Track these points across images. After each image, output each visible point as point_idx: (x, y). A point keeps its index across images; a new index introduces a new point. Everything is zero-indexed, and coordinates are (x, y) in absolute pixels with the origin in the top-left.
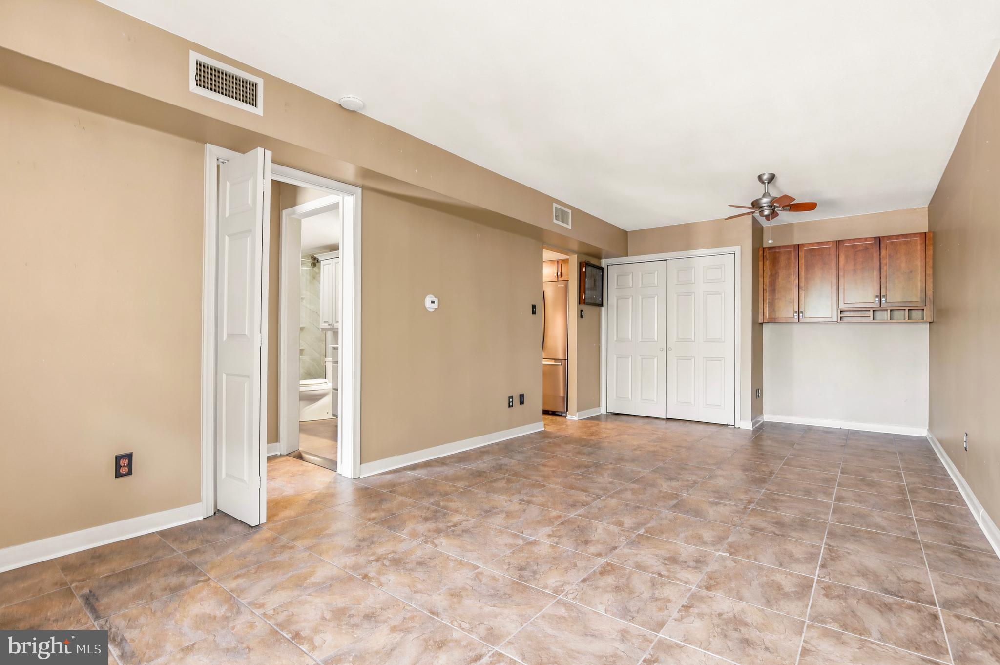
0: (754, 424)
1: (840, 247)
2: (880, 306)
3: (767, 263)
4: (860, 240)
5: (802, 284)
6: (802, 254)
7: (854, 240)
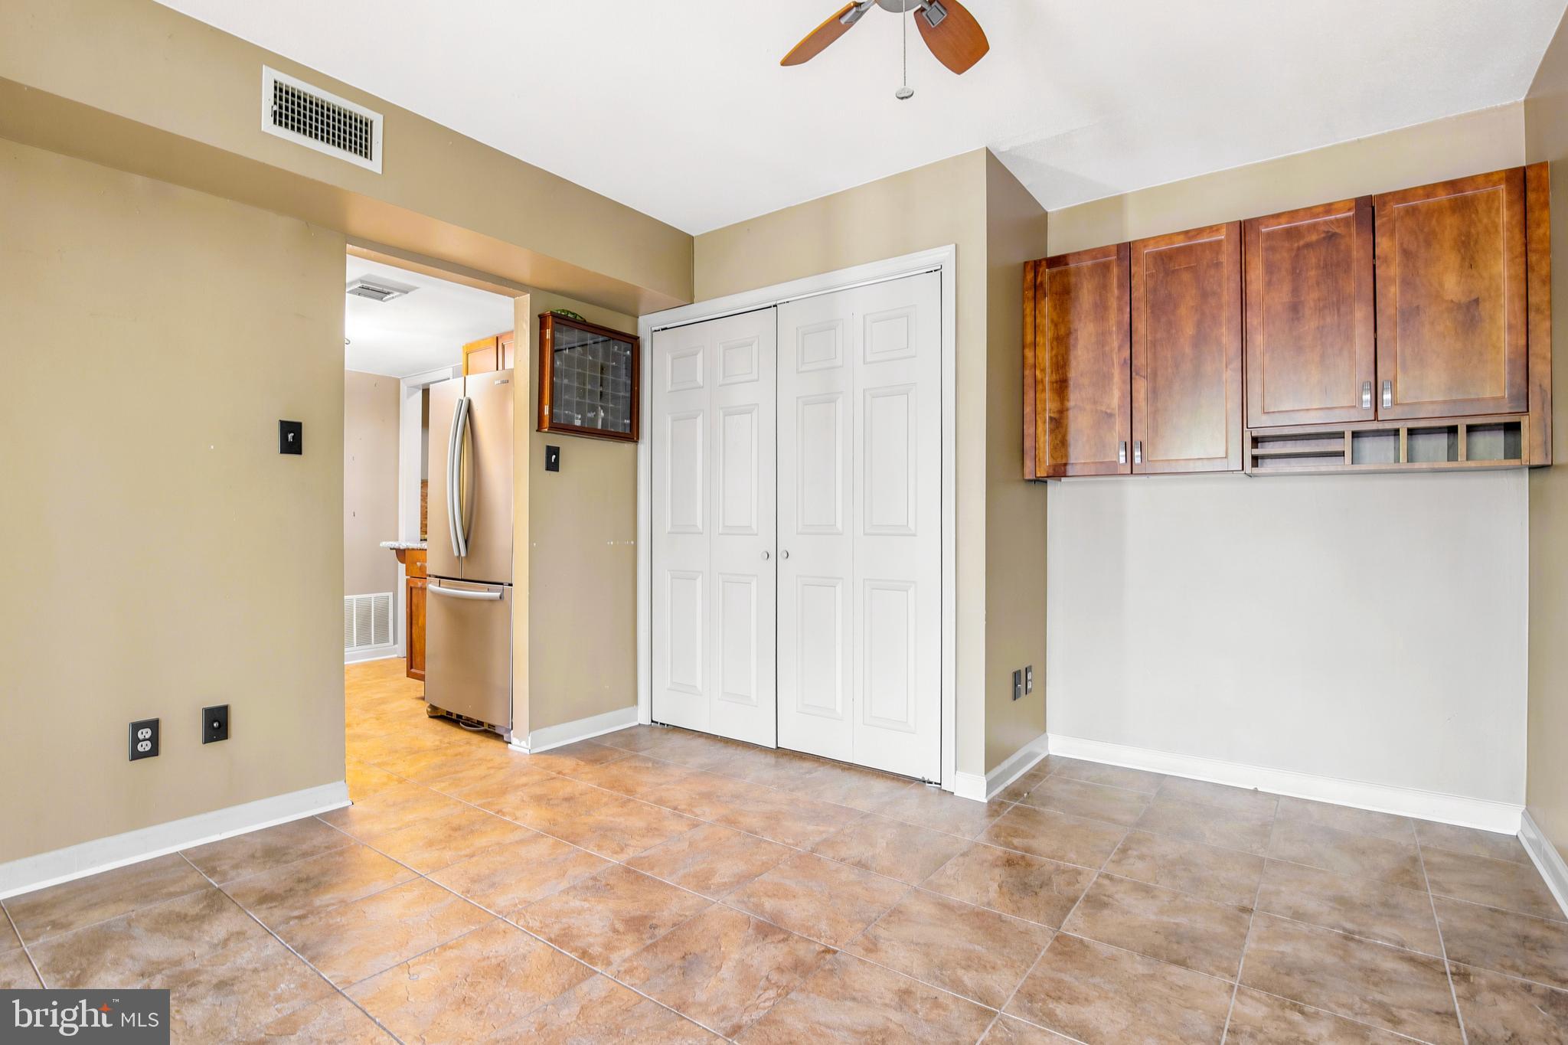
0: (990, 786)
1: (1250, 237)
2: (1376, 419)
3: (1046, 305)
4: (1309, 211)
5: (1140, 361)
6: (1140, 272)
7: (1293, 214)
